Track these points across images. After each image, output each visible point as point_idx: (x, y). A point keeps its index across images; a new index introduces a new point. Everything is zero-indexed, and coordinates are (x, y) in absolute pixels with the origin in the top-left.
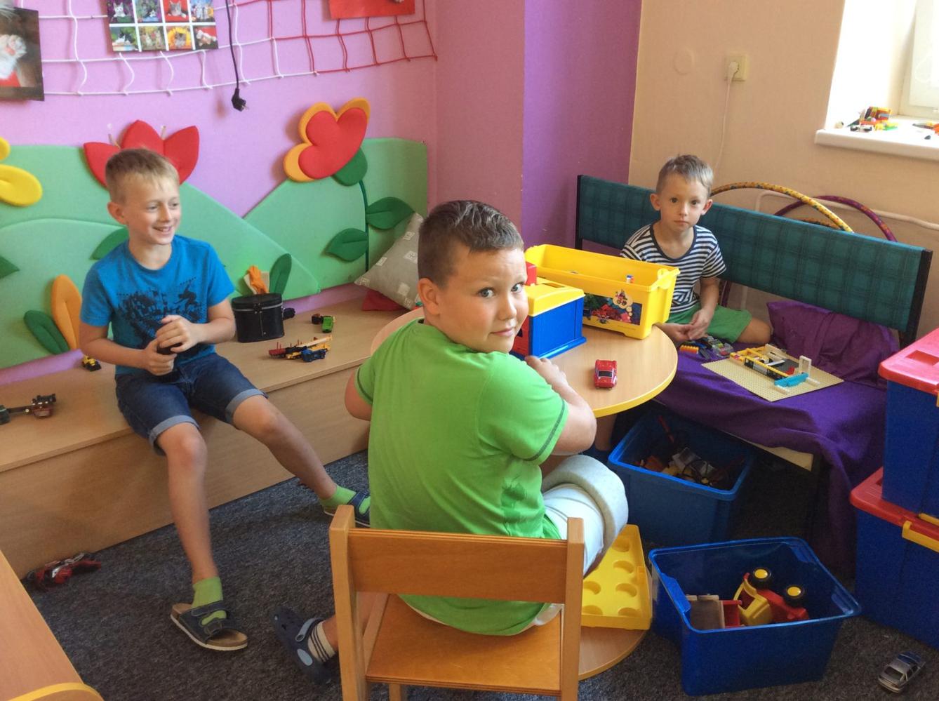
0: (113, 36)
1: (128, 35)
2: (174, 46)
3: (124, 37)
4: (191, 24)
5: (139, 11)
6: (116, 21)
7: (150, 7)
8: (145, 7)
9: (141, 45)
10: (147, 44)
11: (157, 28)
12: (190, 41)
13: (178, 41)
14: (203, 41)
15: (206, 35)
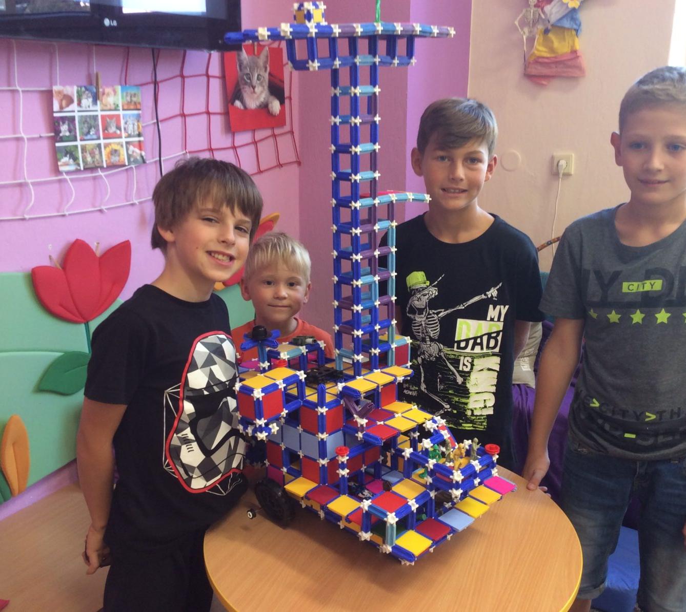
0: (59, 156)
1: (71, 153)
2: (110, 162)
3: (68, 156)
4: (123, 140)
5: (81, 129)
6: (62, 140)
7: (91, 124)
8: (86, 125)
9: (83, 163)
10: (87, 161)
11: (96, 145)
12: (123, 157)
13: (113, 157)
14: (134, 157)
15: (136, 150)
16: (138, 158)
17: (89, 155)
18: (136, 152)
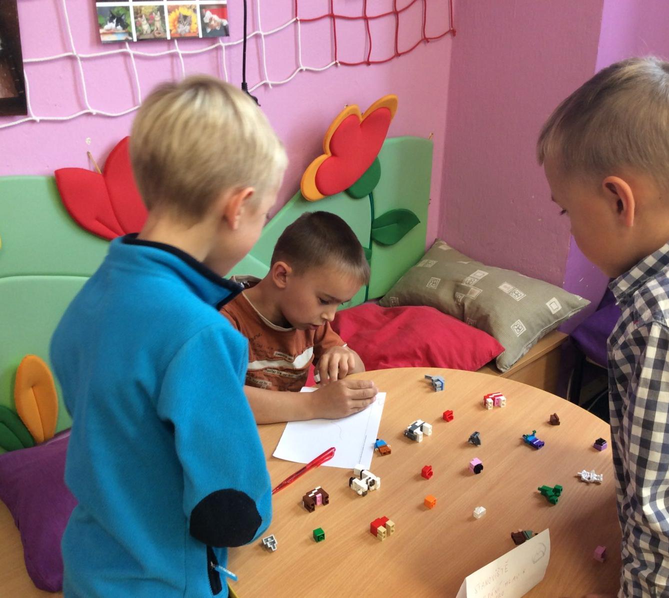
0: (101, 20)
1: (120, 18)
3: (115, 21)
4: (197, 3)
9: (137, 31)
10: (143, 30)
11: (156, 8)
12: (196, 26)
13: (181, 26)
14: (211, 26)
15: (215, 17)
16: (218, 28)
17: (145, 22)
18: (215, 20)
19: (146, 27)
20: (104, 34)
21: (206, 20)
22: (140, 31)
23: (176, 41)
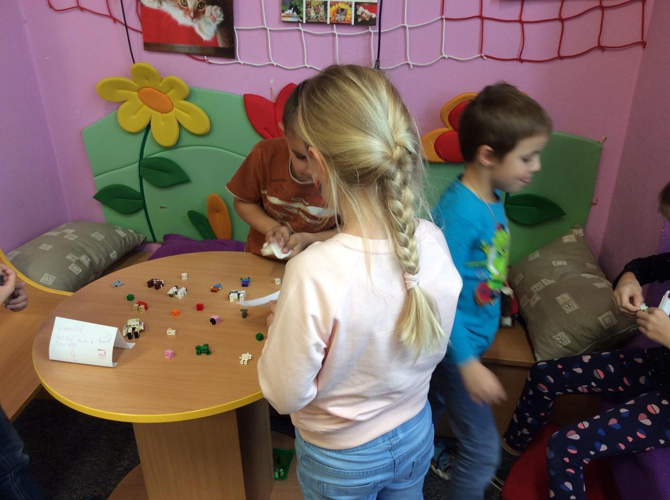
0: (285, 7)
1: (295, 7)
2: (335, 20)
3: (292, 9)
9: (306, 17)
10: (311, 16)
11: (322, 3)
12: (350, 16)
13: (339, 15)
14: (362, 18)
15: (367, 12)
16: (367, 19)
17: (313, 11)
18: (366, 13)
19: (313, 14)
20: (284, 16)
21: (359, 13)
22: (308, 17)
23: (335, 26)
